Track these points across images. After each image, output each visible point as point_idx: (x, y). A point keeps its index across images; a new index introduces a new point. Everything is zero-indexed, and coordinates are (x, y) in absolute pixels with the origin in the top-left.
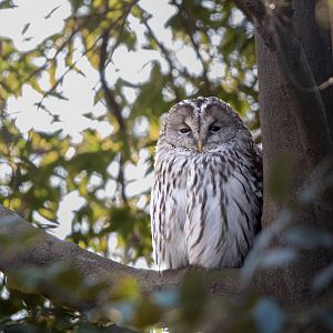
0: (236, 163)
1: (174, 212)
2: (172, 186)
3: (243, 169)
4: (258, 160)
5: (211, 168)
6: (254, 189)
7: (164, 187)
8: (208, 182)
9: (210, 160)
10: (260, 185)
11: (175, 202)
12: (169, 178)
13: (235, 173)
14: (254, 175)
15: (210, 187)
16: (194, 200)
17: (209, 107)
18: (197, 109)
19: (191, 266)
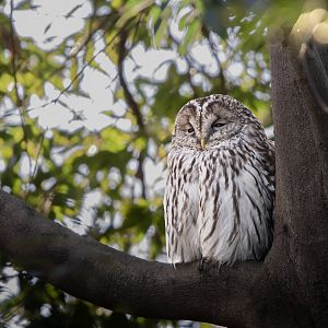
0: (247, 156)
1: (185, 206)
2: (183, 181)
3: (255, 162)
4: (270, 153)
5: (221, 162)
6: (266, 183)
7: (176, 182)
8: (220, 176)
9: (218, 155)
10: (272, 178)
11: (187, 196)
12: (179, 174)
13: (247, 166)
14: (266, 169)
15: (223, 180)
16: (207, 194)
17: (210, 105)
18: (199, 108)
19: (205, 259)
